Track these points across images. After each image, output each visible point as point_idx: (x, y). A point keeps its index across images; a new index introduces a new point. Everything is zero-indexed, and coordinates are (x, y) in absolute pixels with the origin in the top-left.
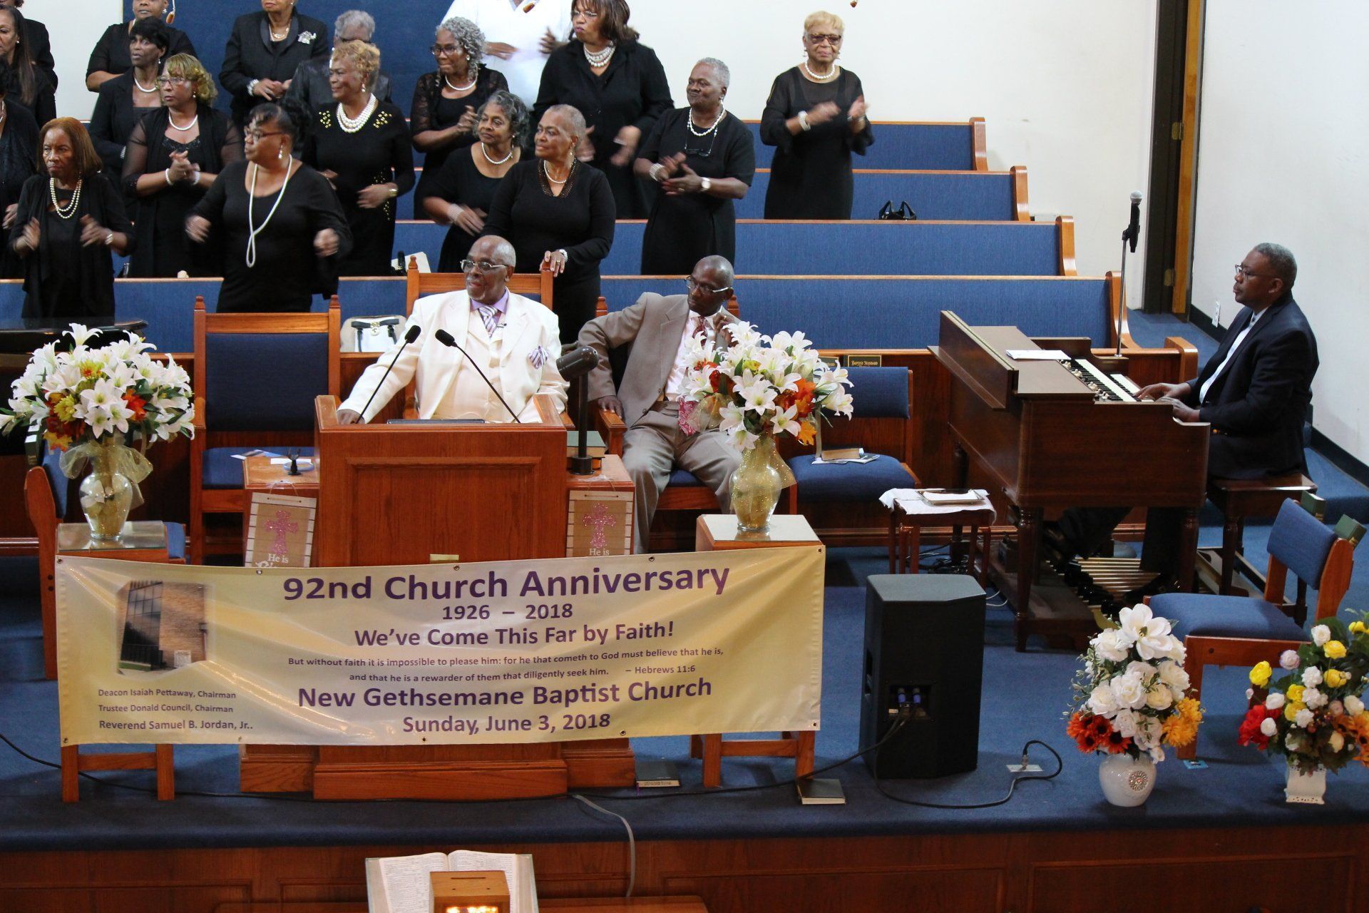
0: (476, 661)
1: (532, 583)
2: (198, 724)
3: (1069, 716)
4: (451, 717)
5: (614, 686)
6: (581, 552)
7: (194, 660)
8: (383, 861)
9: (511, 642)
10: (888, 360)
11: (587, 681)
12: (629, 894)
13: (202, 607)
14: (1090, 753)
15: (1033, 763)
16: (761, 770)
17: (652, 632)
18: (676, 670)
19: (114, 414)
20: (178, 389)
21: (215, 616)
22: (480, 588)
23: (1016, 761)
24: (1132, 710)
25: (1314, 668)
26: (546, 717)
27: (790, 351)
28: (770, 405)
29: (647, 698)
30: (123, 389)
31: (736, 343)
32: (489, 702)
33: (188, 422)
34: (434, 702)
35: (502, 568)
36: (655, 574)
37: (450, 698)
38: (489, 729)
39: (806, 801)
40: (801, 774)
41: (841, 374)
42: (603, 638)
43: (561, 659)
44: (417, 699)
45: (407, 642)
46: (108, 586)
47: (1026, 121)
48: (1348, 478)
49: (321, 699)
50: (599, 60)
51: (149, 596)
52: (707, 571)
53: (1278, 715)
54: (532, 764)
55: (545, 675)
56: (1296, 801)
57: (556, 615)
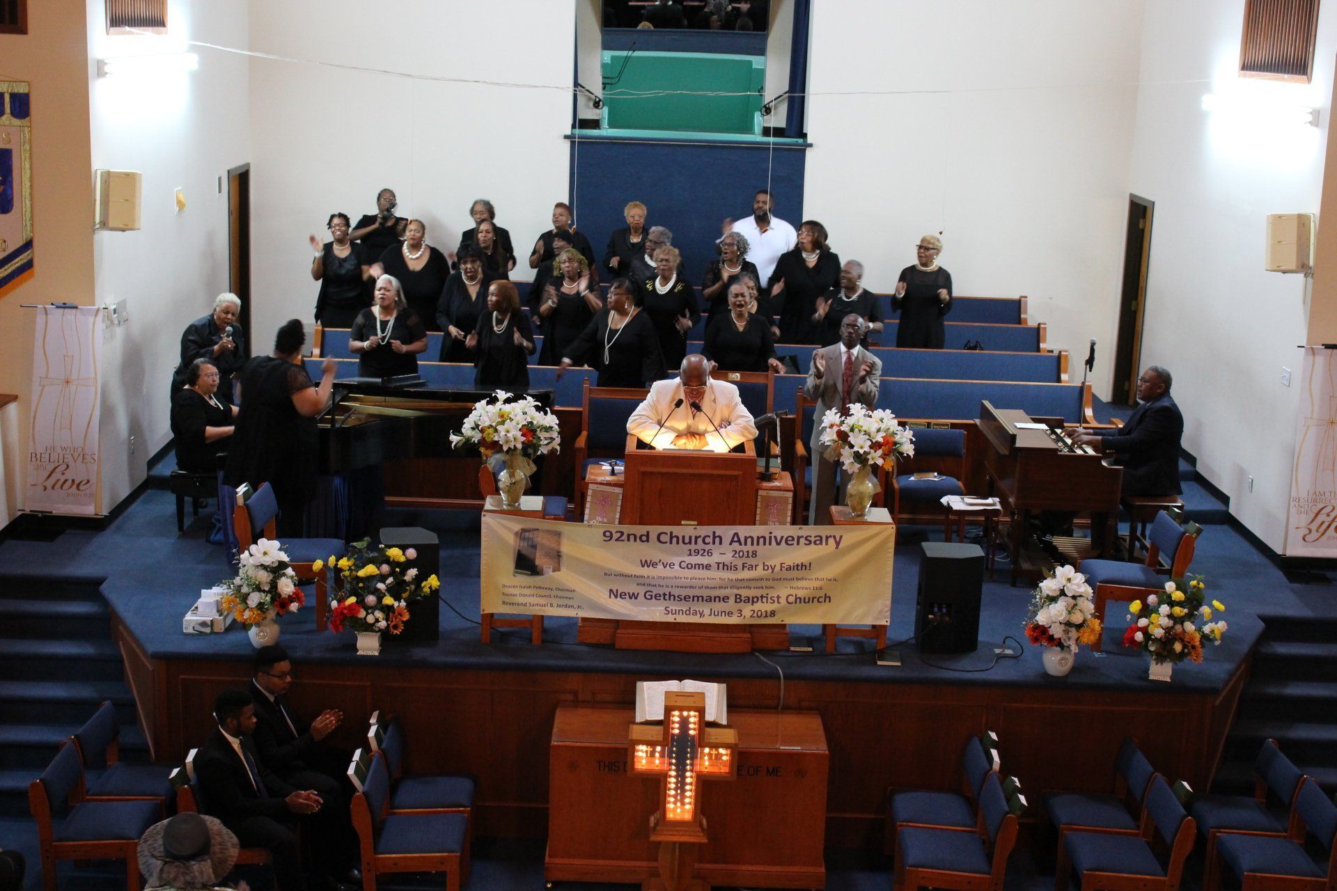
0: (704, 579)
1: (736, 539)
2: (555, 605)
3: (1026, 624)
4: (690, 608)
5: (778, 596)
6: (764, 523)
7: (554, 571)
8: (645, 683)
9: (723, 569)
10: (954, 426)
11: (764, 592)
12: (780, 708)
13: (559, 543)
14: (1037, 645)
15: (1008, 648)
16: (859, 645)
17: (800, 568)
18: (812, 588)
19: (515, 439)
20: (551, 428)
21: (566, 548)
22: (707, 540)
23: (1000, 647)
24: (1061, 623)
25: (1166, 605)
26: (741, 611)
27: (882, 420)
28: (867, 449)
29: (796, 603)
30: (520, 426)
31: (853, 414)
32: (711, 601)
33: (556, 444)
34: (681, 599)
35: (720, 530)
36: (802, 537)
37: (690, 598)
38: (710, 615)
39: (879, 663)
40: (879, 648)
41: (908, 434)
42: (773, 570)
43: (750, 580)
44: (672, 597)
45: (668, 566)
46: (510, 530)
47: (1051, 298)
48: (1213, 499)
49: (621, 595)
50: (811, 259)
51: (531, 536)
52: (830, 536)
53: (1145, 630)
54: (733, 635)
55: (741, 588)
56: (1154, 678)
57: (748, 557)
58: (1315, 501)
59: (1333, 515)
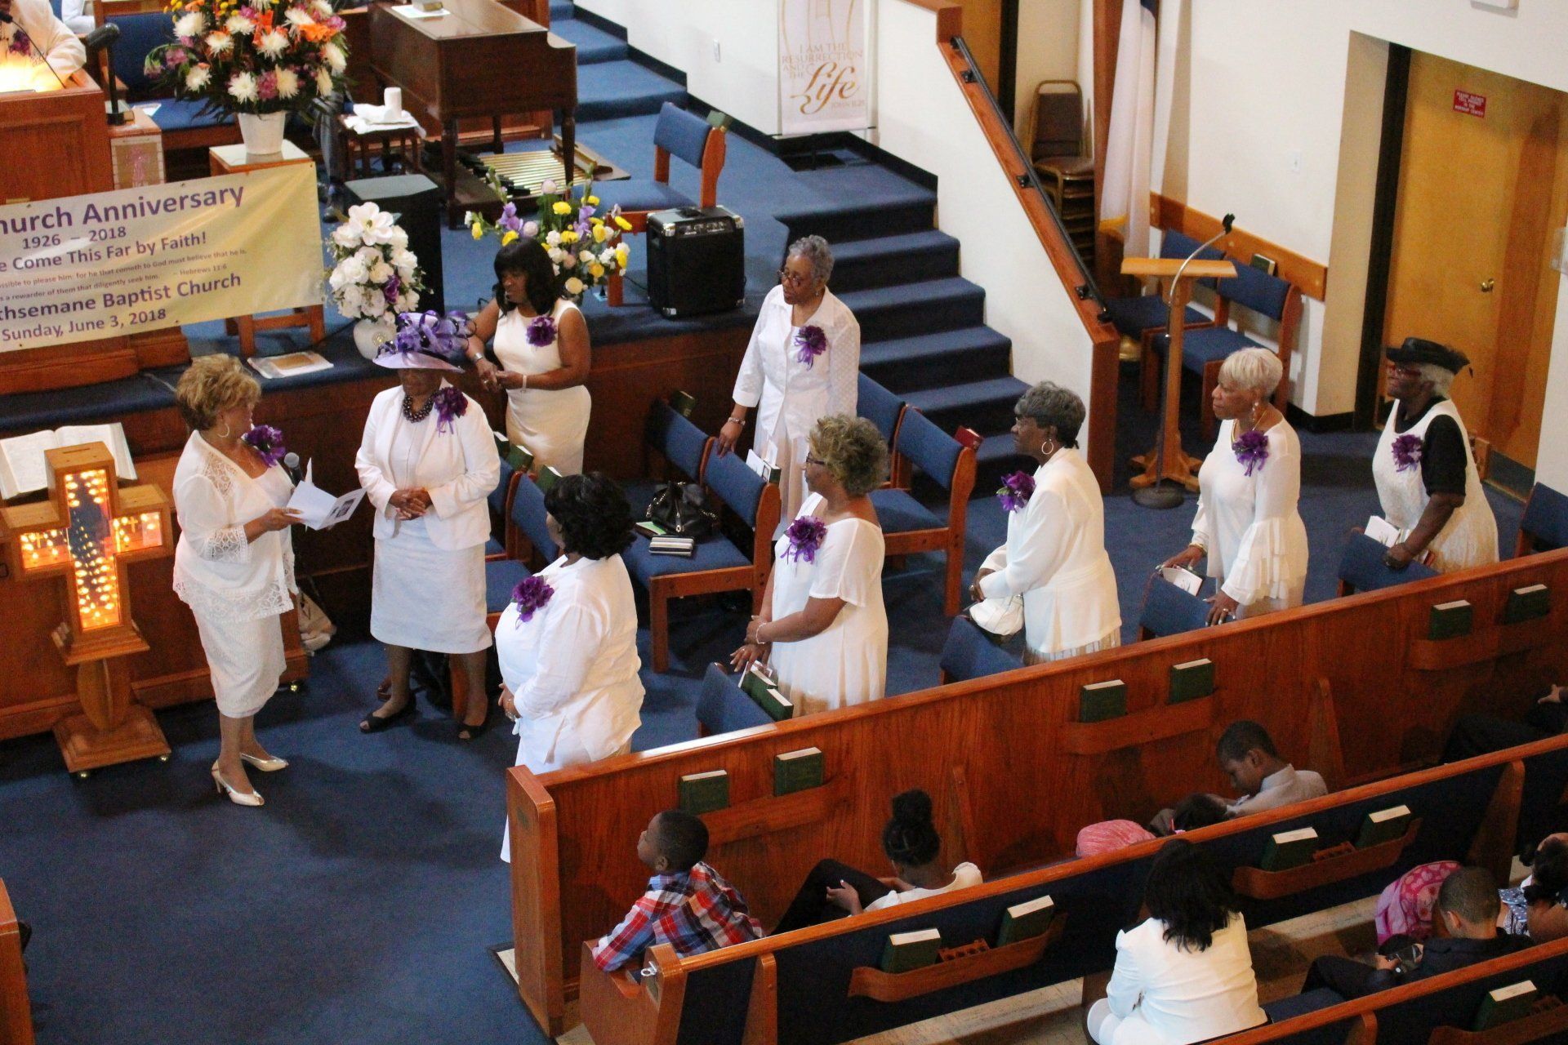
0: (54, 279)
1: (91, 213)
4: (40, 326)
5: (166, 286)
6: (126, 185)
9: (80, 260)
11: (144, 285)
16: (286, 339)
17: (190, 242)
18: (212, 269)
26: (116, 318)
29: (192, 292)
32: (69, 309)
34: (25, 315)
35: (66, 203)
36: (187, 197)
37: (37, 310)
38: (72, 330)
42: (152, 250)
43: (121, 270)
44: (10, 314)
52: (226, 190)
54: (111, 353)
55: (110, 284)
57: (113, 237)
58: (811, 58)
59: (835, 74)
